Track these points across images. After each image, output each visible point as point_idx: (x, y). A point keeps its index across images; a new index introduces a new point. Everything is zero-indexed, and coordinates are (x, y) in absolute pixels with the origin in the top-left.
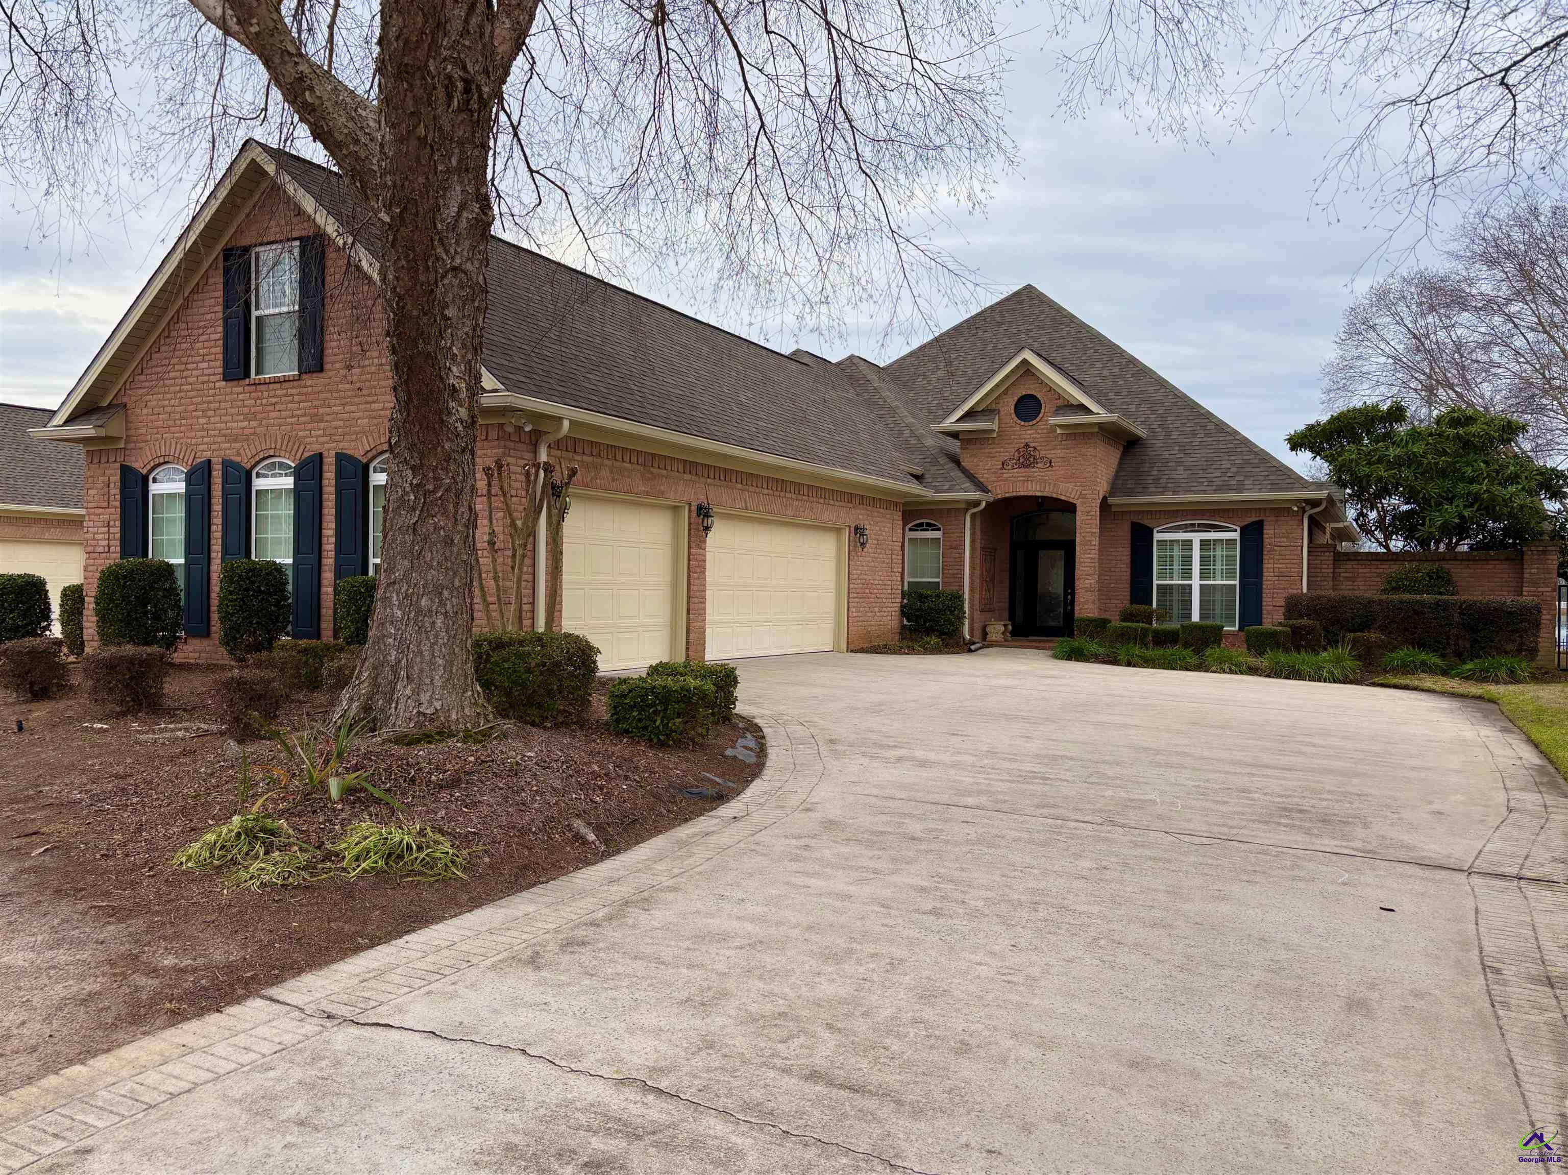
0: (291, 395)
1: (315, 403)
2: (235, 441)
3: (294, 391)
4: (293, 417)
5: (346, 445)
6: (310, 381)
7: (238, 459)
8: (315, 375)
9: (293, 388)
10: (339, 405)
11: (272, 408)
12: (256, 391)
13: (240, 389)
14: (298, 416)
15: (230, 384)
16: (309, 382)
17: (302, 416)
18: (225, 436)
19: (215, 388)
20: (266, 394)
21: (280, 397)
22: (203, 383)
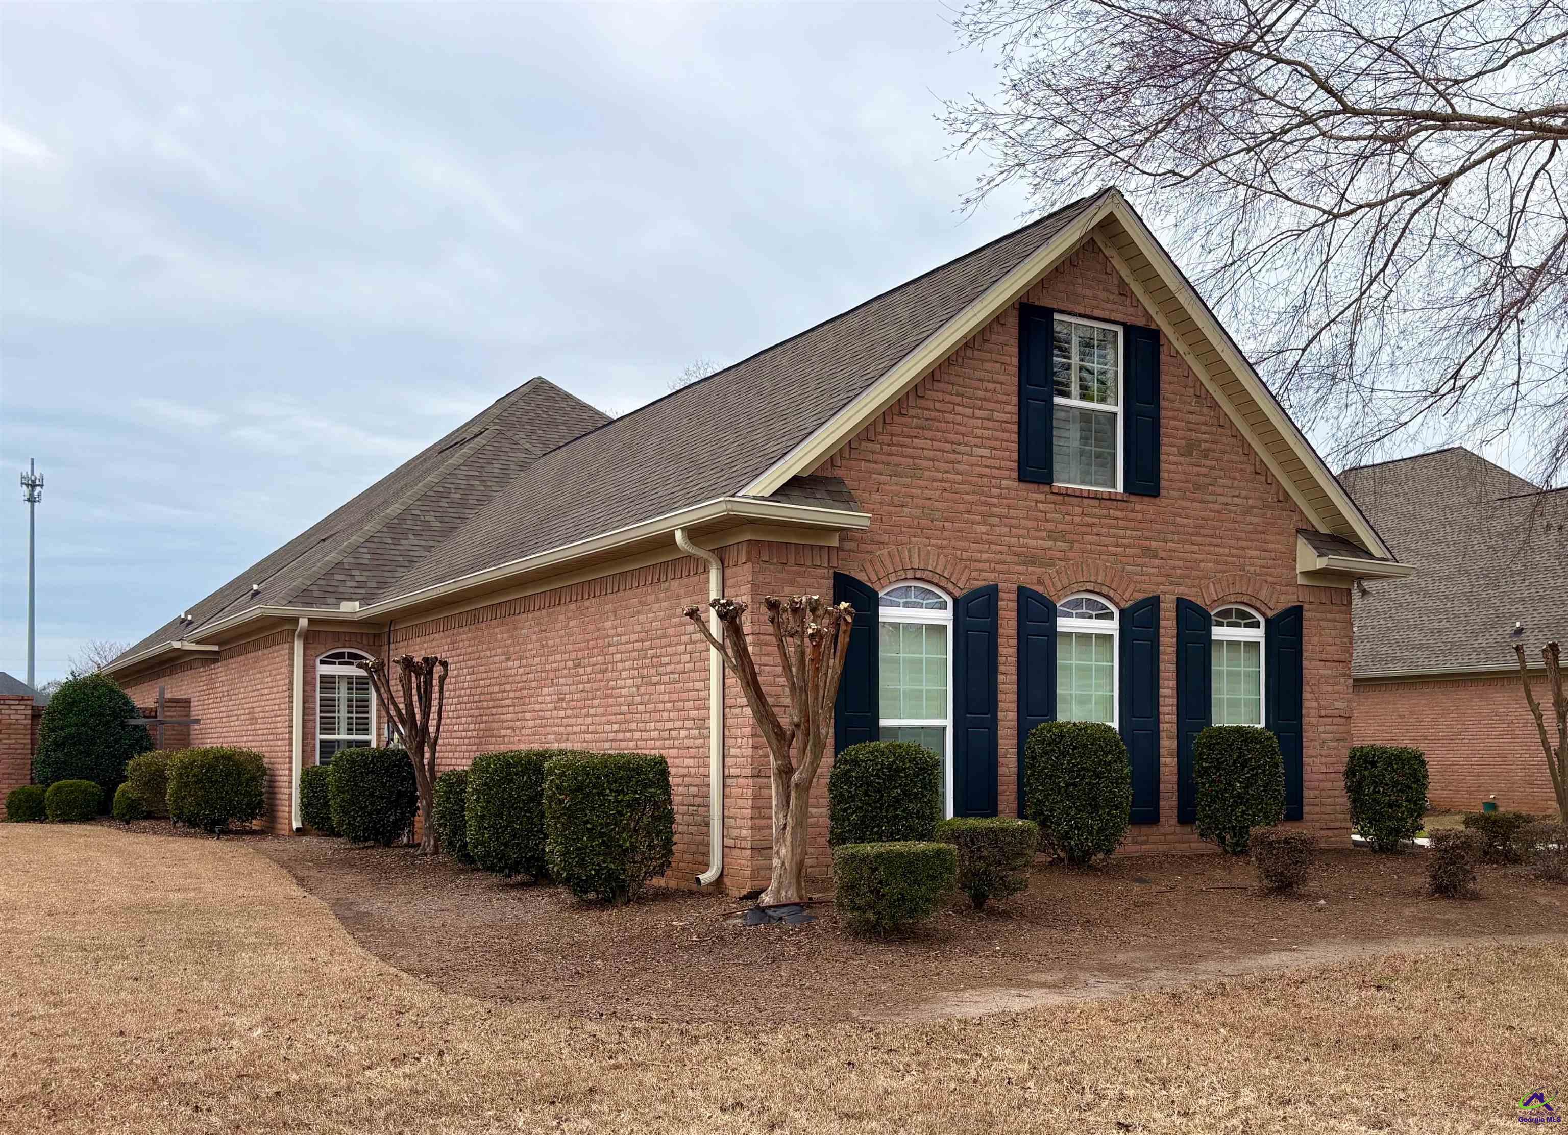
0: (1115, 519)
1: (1146, 534)
2: (1033, 563)
3: (1118, 514)
4: (1117, 545)
5: (1186, 590)
6: (1142, 506)
7: (1039, 589)
8: (1146, 499)
9: (1117, 509)
10: (1179, 542)
11: (1088, 529)
12: (1063, 503)
13: (1041, 497)
14: (1125, 546)
15: (1023, 486)
16: (1138, 507)
17: (1129, 546)
18: (1019, 555)
19: (1000, 488)
20: (1078, 510)
21: (1100, 517)
22: (981, 476)
